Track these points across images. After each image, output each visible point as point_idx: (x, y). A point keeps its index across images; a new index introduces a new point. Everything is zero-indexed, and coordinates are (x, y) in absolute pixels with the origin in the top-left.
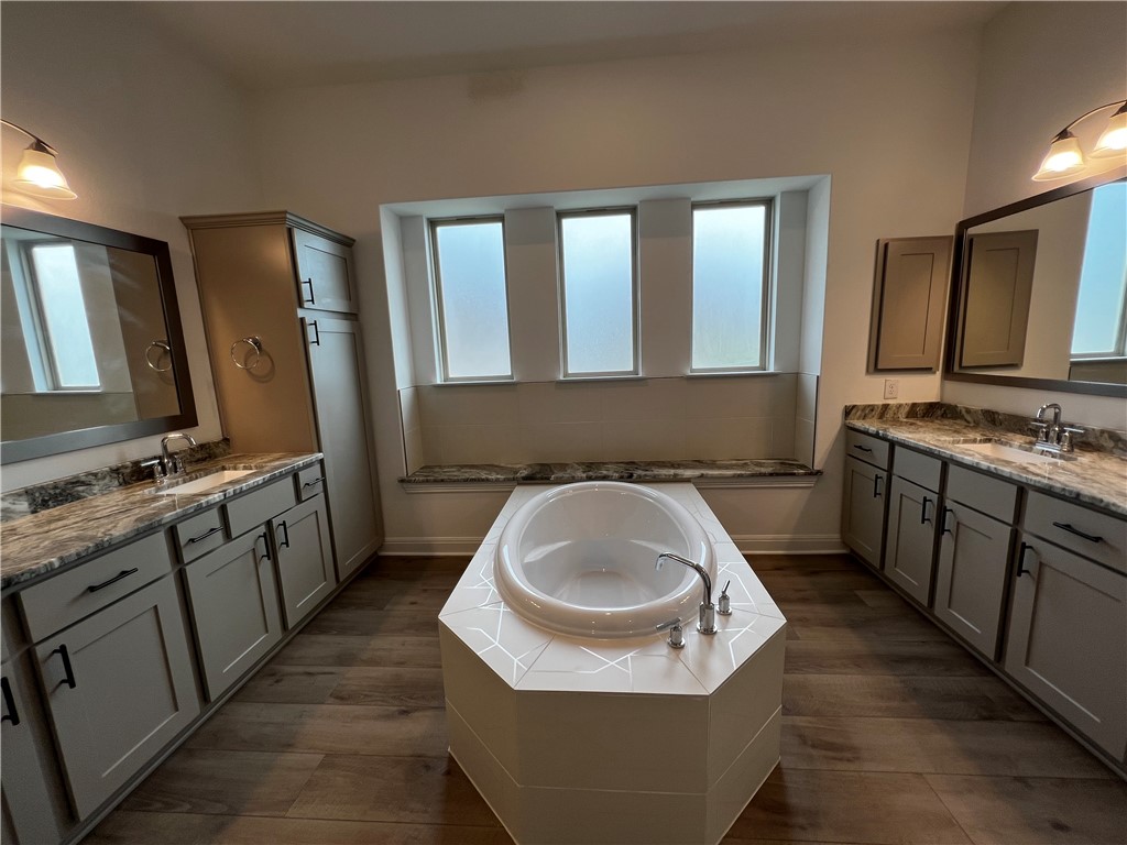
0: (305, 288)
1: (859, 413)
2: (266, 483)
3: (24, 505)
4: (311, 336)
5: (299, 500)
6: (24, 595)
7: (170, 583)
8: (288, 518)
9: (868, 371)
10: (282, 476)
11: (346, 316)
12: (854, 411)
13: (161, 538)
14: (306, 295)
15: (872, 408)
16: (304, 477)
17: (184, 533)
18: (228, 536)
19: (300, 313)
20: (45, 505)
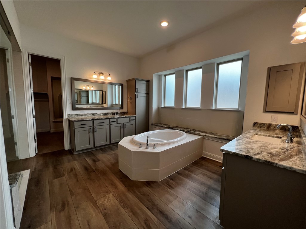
0: (137, 89)
1: (258, 125)
2: (124, 117)
3: (102, 115)
4: (137, 97)
5: (130, 122)
6: (94, 121)
7: (108, 126)
8: (127, 124)
9: (264, 112)
10: (128, 117)
11: (146, 94)
12: (256, 124)
13: (108, 120)
14: (137, 90)
15: (264, 124)
16: (131, 118)
17: (111, 120)
18: (117, 123)
19: (135, 93)
20: (104, 115)
